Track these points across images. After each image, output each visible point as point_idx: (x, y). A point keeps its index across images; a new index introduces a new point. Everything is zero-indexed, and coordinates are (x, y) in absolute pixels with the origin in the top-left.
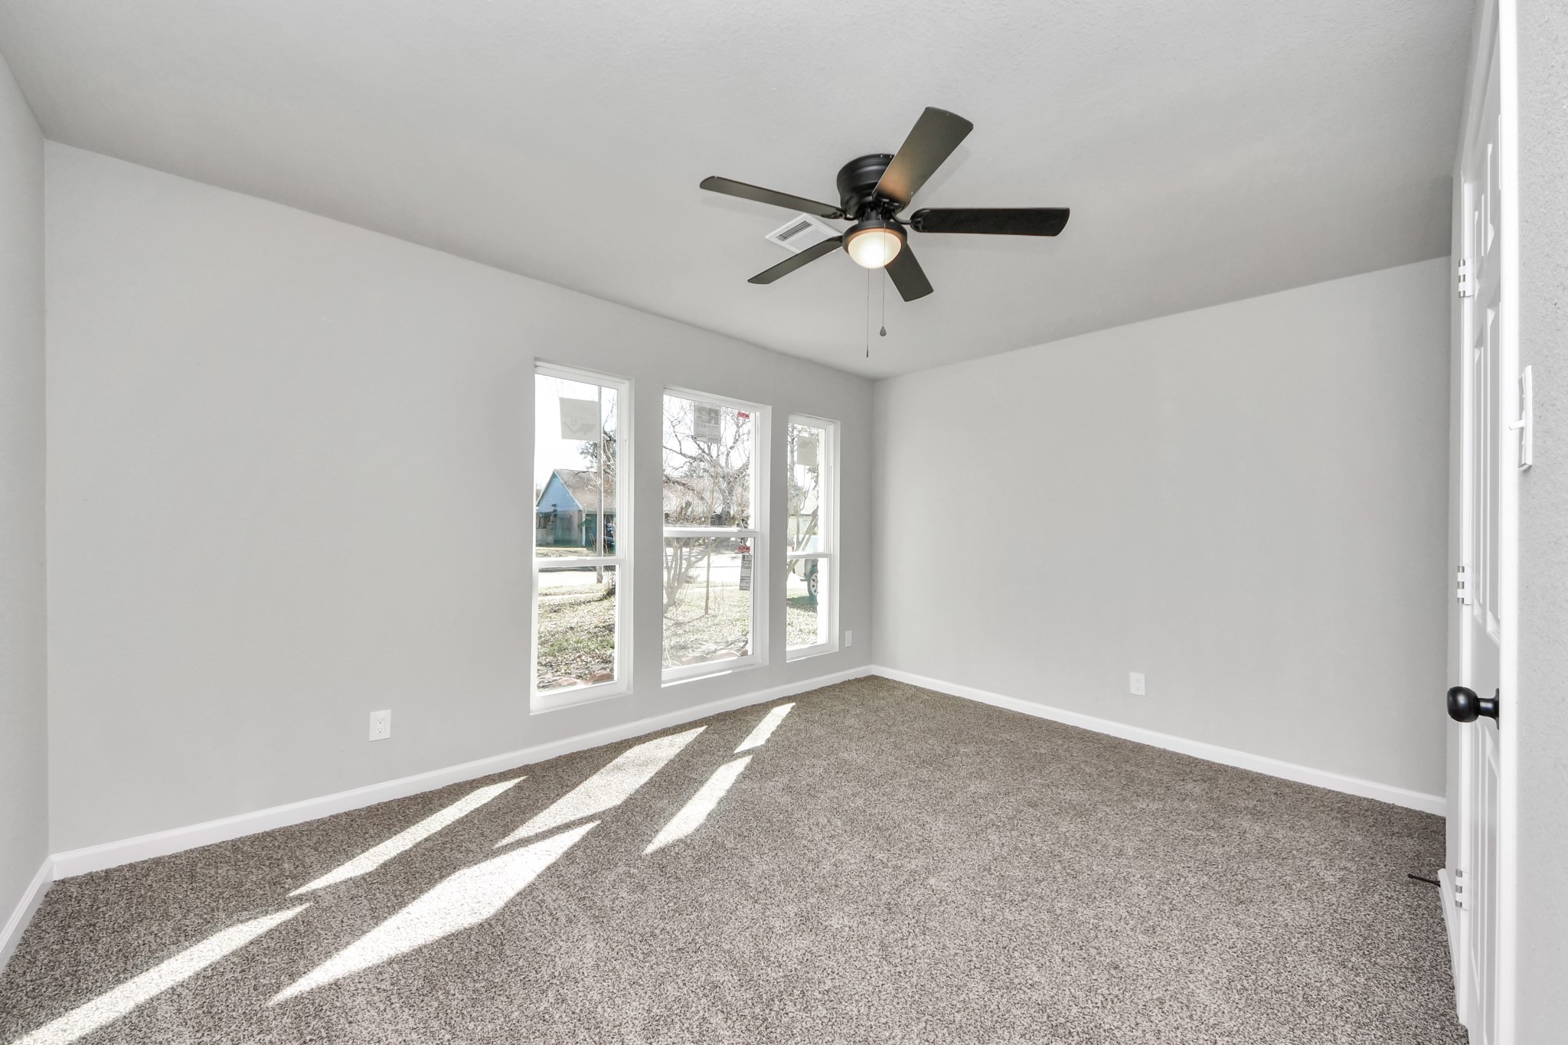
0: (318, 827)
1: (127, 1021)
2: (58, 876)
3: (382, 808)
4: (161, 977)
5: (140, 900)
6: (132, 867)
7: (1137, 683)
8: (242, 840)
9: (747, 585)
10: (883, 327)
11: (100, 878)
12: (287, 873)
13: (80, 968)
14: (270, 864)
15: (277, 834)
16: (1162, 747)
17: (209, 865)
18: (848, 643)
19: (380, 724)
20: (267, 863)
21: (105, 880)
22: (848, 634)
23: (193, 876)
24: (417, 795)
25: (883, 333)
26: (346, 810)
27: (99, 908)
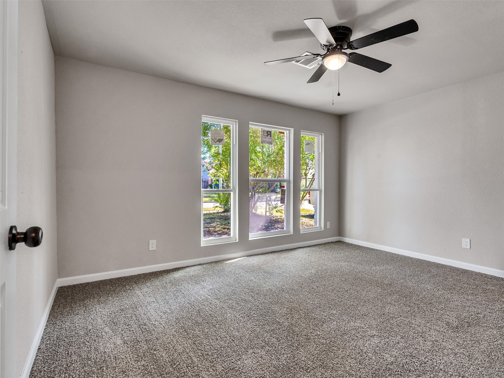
0: (135, 277)
1: (90, 322)
2: (60, 285)
3: (154, 273)
4: (97, 312)
5: (86, 293)
6: (81, 284)
7: (465, 243)
8: (112, 279)
9: (283, 201)
10: (339, 93)
11: (72, 287)
12: (128, 289)
13: (73, 309)
14: (122, 286)
15: (123, 278)
16: (478, 272)
17: (104, 285)
18: (328, 226)
19: (153, 245)
20: (121, 286)
21: (74, 287)
22: (328, 223)
23: (100, 288)
24: (165, 270)
25: (339, 94)
26: (143, 273)
27: (74, 294)
